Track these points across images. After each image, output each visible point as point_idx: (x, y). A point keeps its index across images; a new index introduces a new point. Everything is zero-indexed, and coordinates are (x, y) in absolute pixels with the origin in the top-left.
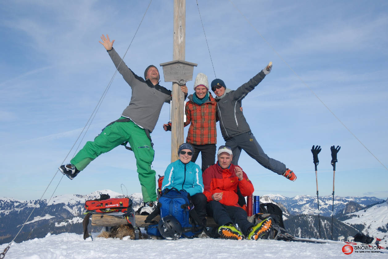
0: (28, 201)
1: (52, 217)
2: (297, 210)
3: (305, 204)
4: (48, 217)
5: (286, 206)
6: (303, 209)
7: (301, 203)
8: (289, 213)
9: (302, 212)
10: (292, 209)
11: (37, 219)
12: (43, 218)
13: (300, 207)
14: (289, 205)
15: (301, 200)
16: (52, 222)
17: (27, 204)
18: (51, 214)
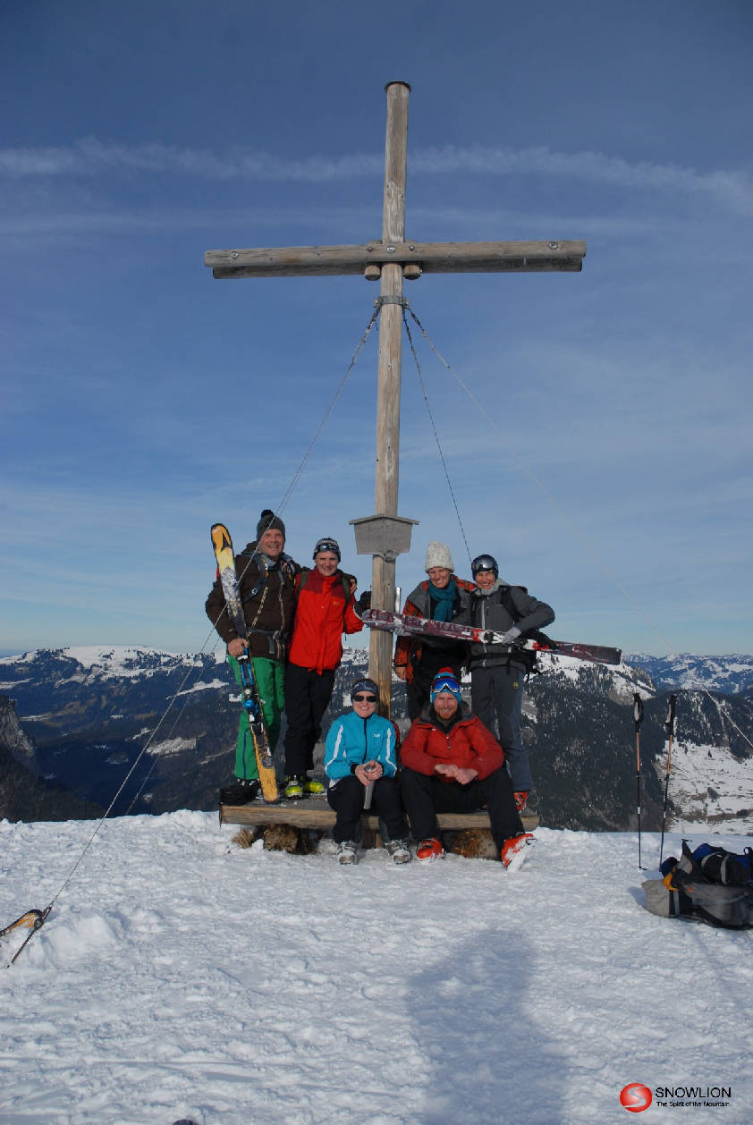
0: (184, 655)
1: (224, 684)
2: (670, 681)
3: (685, 670)
4: (217, 684)
5: (650, 674)
6: (682, 678)
7: (678, 668)
8: (655, 686)
9: (680, 684)
10: (662, 680)
11: (200, 686)
12: (210, 686)
13: (676, 675)
14: (655, 672)
15: (678, 662)
16: (224, 693)
17: (181, 660)
18: (222, 679)
